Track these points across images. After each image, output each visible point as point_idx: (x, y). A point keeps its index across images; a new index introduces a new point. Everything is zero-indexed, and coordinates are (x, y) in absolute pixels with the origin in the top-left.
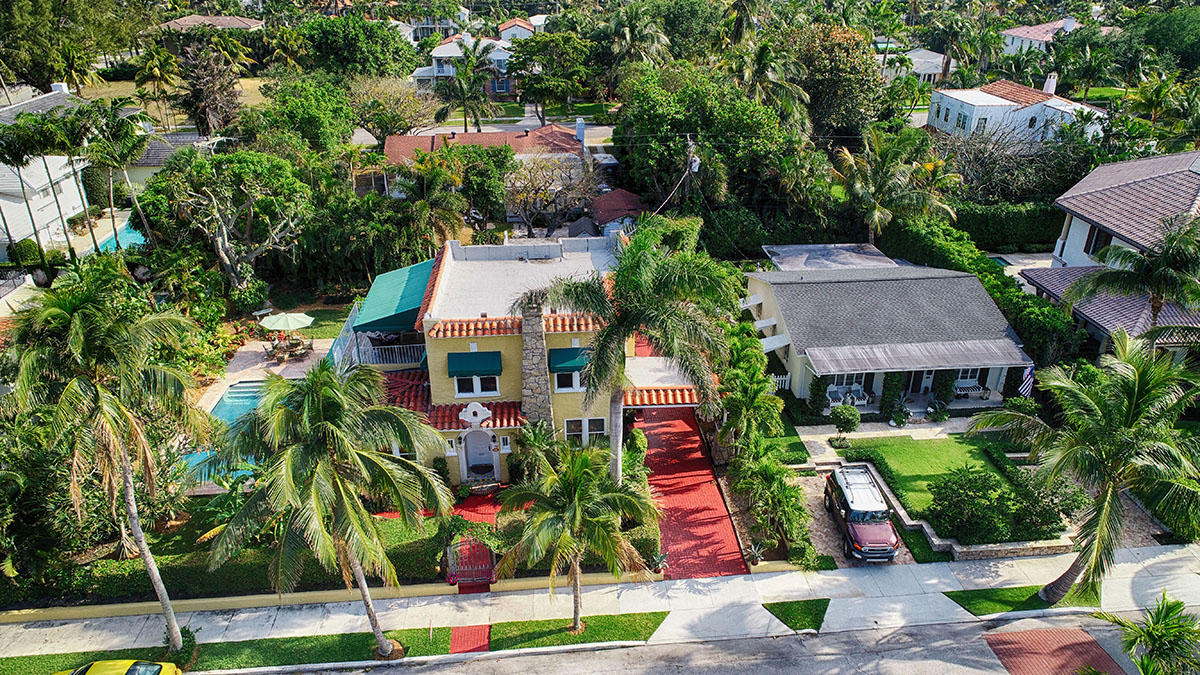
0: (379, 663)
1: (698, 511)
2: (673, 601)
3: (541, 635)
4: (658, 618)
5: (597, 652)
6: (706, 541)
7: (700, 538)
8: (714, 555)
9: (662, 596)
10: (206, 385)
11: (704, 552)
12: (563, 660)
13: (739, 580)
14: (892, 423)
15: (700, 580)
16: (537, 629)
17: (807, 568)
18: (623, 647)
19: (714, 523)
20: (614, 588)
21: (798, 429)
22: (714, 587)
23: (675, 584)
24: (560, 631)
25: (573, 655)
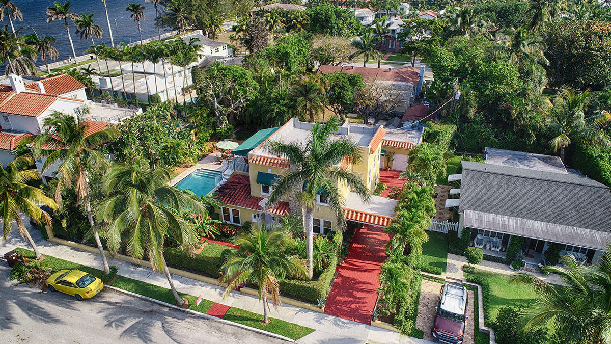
0: (176, 307)
1: (364, 283)
2: (321, 326)
3: (248, 319)
4: (309, 331)
5: (269, 338)
6: (357, 300)
7: (357, 298)
8: (358, 309)
9: (317, 321)
10: (188, 167)
11: (353, 306)
12: (252, 335)
13: (363, 327)
14: (511, 266)
15: (342, 320)
16: (248, 316)
17: (404, 333)
18: (282, 339)
19: (368, 292)
20: (297, 309)
21: (449, 255)
22: (348, 325)
23: (328, 317)
24: (258, 321)
25: (257, 335)
